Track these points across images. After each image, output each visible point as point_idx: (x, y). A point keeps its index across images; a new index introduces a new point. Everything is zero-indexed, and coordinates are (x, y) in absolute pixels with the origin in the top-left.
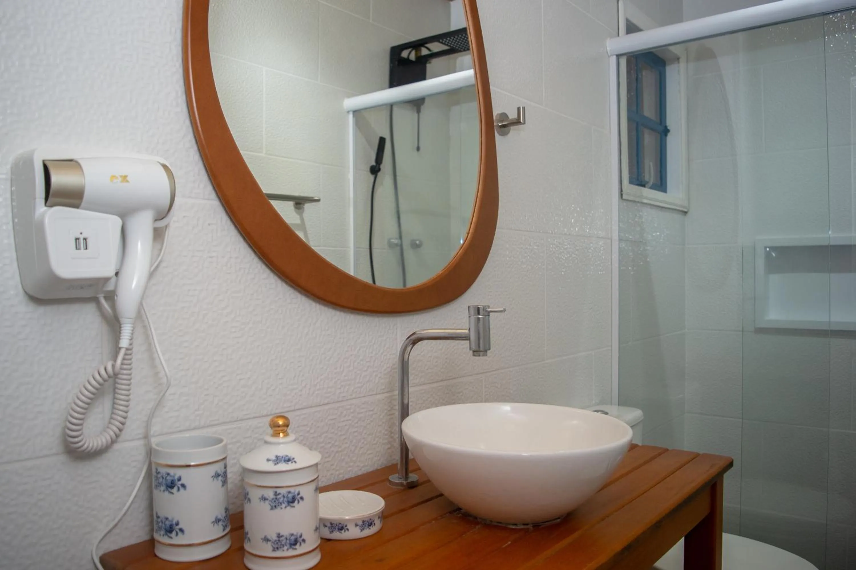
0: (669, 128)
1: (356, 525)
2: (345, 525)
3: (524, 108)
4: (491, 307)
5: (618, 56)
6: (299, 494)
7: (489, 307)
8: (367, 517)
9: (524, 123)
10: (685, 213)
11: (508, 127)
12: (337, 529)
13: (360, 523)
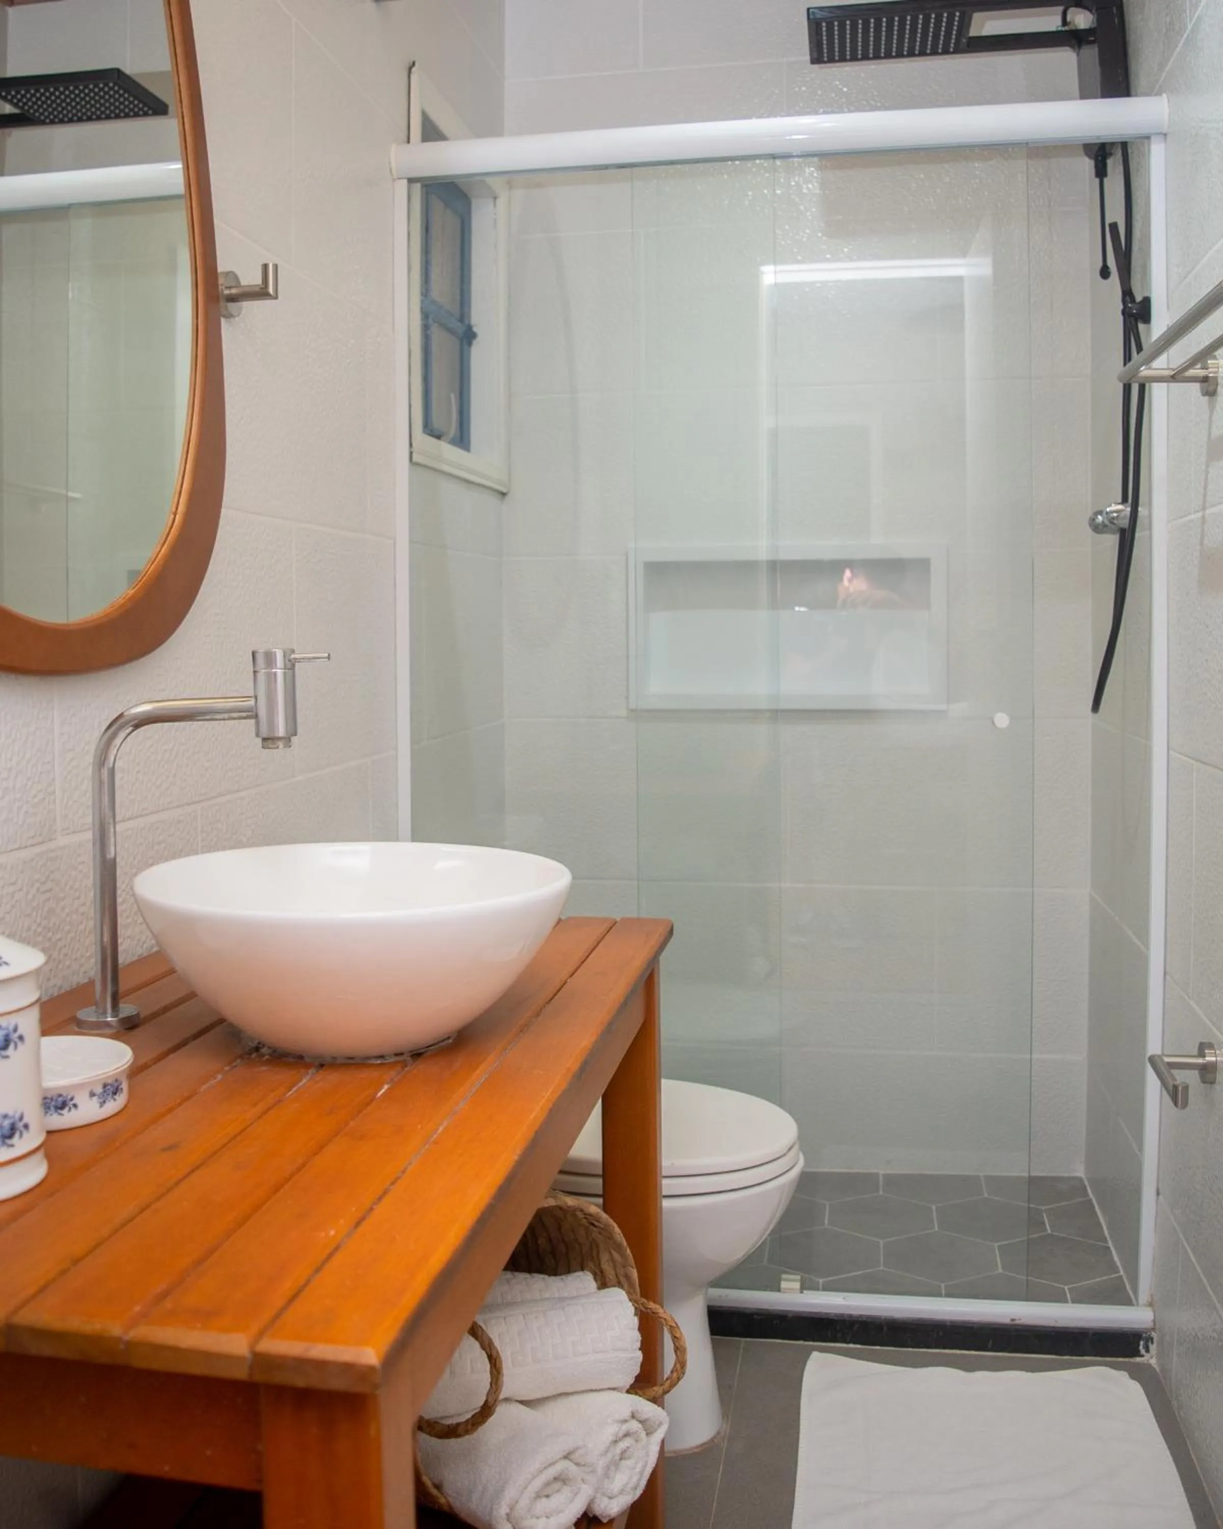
0: (475, 329)
1: (92, 1095)
2: (69, 1097)
3: (276, 267)
4: (296, 652)
5: (411, 181)
6: (15, 1030)
7: (293, 651)
8: (109, 1077)
9: (276, 298)
10: (504, 494)
11: (238, 301)
12: (52, 1109)
13: (99, 1090)
